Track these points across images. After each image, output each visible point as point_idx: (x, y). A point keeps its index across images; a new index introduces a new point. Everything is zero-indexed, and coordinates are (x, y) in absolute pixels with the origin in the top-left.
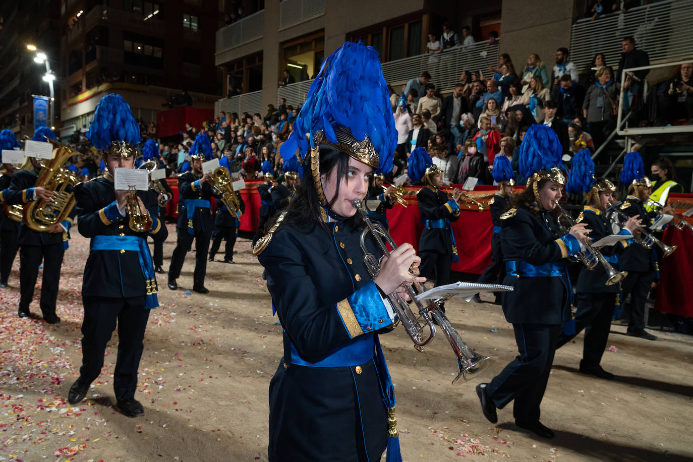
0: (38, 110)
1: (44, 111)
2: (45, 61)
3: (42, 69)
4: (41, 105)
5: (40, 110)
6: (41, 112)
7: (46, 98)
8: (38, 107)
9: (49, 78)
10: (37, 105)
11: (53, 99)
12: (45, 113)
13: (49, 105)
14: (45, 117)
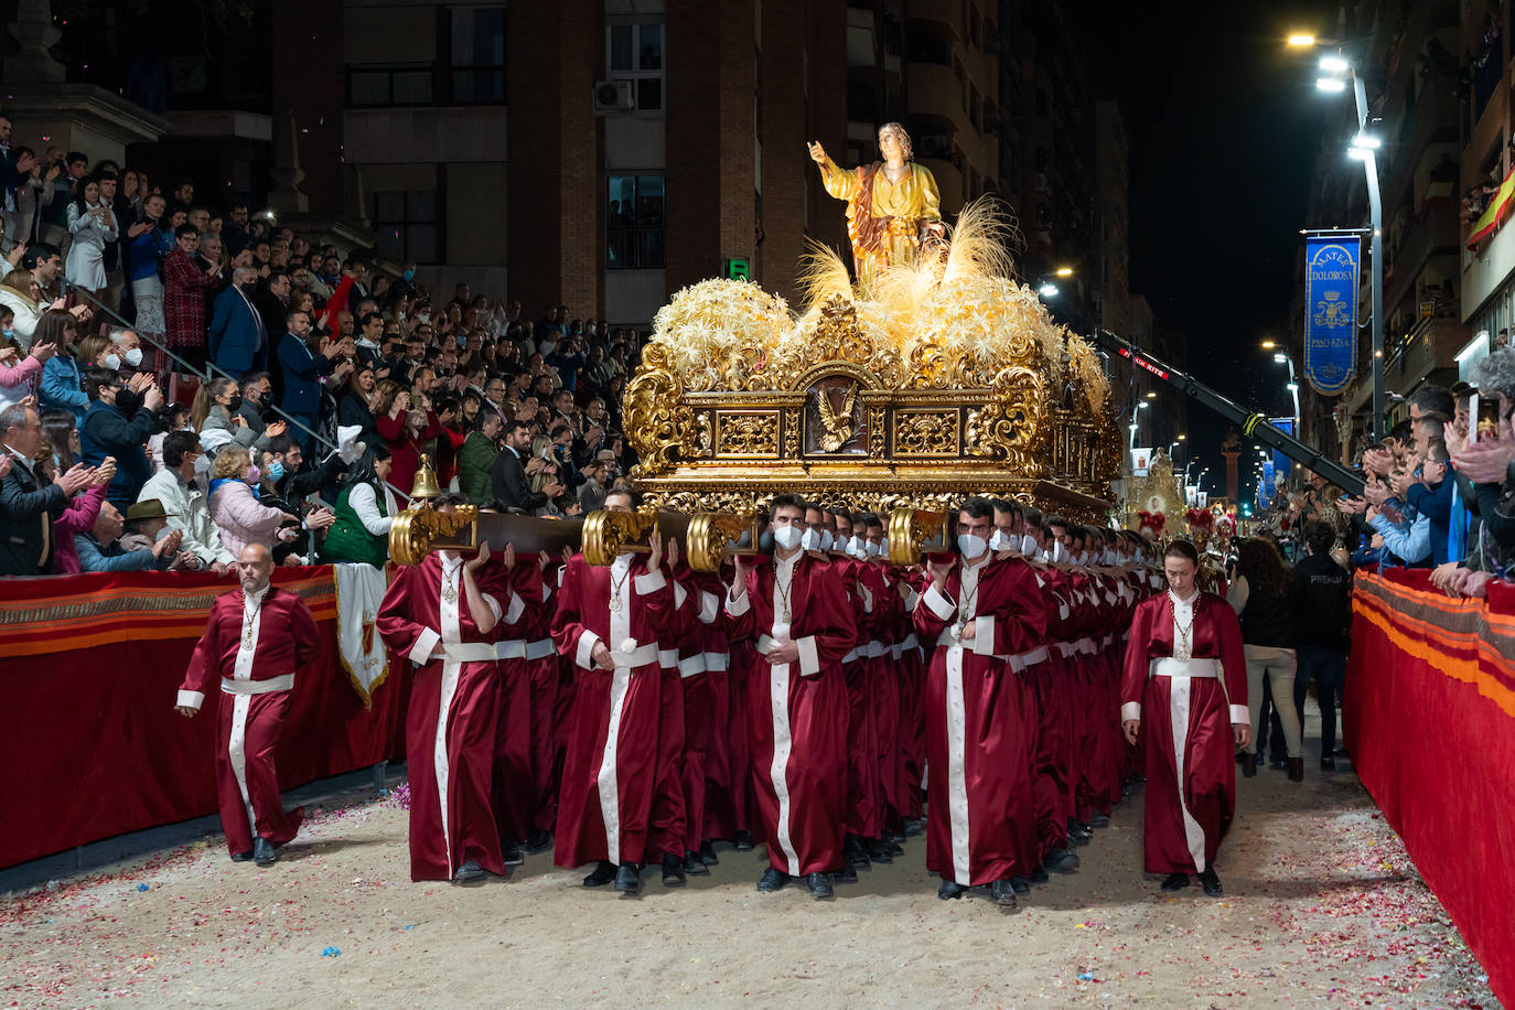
0: (1322, 287)
1: (1344, 288)
2: (1350, 83)
3: (1341, 117)
4: (1332, 266)
5: (1331, 285)
6: (1331, 295)
7: (1354, 233)
8: (1323, 276)
9: (1364, 149)
10: (1316, 268)
11: (1377, 233)
12: (1346, 295)
13: (1366, 259)
14: (1348, 311)
